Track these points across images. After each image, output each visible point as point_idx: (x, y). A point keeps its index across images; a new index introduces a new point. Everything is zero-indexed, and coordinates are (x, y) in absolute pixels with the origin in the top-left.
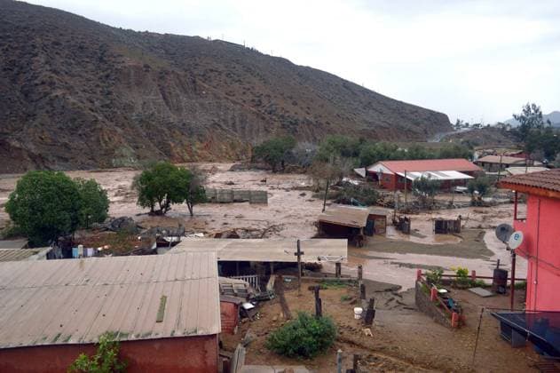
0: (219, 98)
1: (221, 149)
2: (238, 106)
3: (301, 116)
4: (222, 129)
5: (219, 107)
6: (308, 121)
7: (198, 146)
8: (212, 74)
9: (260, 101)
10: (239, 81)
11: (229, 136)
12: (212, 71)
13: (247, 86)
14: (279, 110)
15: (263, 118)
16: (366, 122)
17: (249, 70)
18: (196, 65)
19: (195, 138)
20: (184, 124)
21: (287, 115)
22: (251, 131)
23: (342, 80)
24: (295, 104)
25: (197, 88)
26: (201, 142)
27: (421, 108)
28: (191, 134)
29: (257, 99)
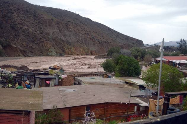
0: (76, 32)
1: (80, 50)
2: (83, 35)
3: (102, 40)
4: (80, 43)
5: (76, 35)
6: (105, 41)
7: (73, 49)
8: (70, 23)
9: (88, 34)
10: (79, 26)
11: (82, 46)
12: (69, 22)
13: (83, 28)
14: (95, 37)
15: (93, 40)
16: (120, 42)
17: (81, 22)
18: (63, 19)
19: (72, 46)
20: (67, 41)
21: (98, 39)
22: (88, 44)
23: (108, 27)
24: (99, 35)
25: (68, 28)
26: (74, 48)
27: (134, 38)
28: (70, 45)
29: (87, 33)
